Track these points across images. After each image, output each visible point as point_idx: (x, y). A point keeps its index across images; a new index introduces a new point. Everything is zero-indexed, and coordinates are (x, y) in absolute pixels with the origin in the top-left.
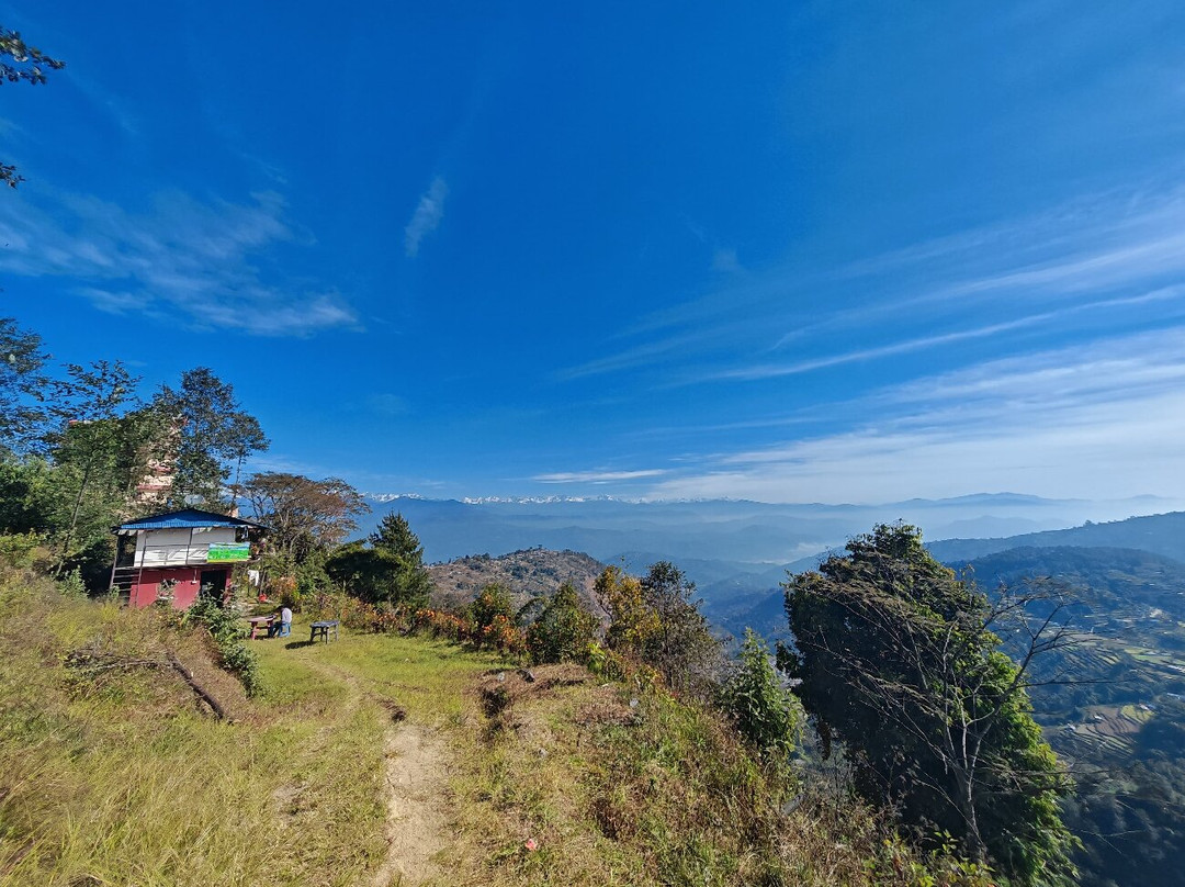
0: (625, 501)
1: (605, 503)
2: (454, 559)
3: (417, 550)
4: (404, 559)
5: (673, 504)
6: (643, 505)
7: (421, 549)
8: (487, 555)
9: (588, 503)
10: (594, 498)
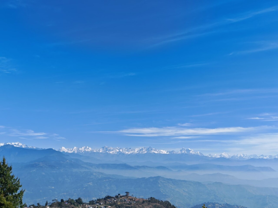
0: (206, 154)
1: (187, 156)
2: (50, 202)
3: (19, 191)
4: (7, 199)
5: (253, 160)
6: (223, 159)
7: (22, 192)
8: (80, 199)
9: (171, 156)
10: (177, 151)
